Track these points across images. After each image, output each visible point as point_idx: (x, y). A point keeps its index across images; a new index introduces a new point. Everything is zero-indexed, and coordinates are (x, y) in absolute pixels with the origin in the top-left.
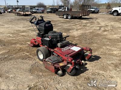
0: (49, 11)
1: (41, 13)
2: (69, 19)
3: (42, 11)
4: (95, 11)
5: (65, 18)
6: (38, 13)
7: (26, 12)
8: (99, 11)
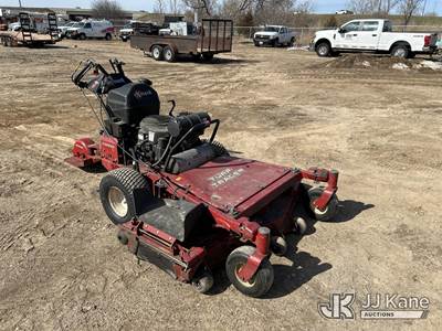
0: (127, 34)
1: (100, 39)
2: (169, 61)
3: (103, 31)
4: (277, 38)
5: (157, 56)
6: (91, 38)
7: (33, 35)
8: (293, 39)
